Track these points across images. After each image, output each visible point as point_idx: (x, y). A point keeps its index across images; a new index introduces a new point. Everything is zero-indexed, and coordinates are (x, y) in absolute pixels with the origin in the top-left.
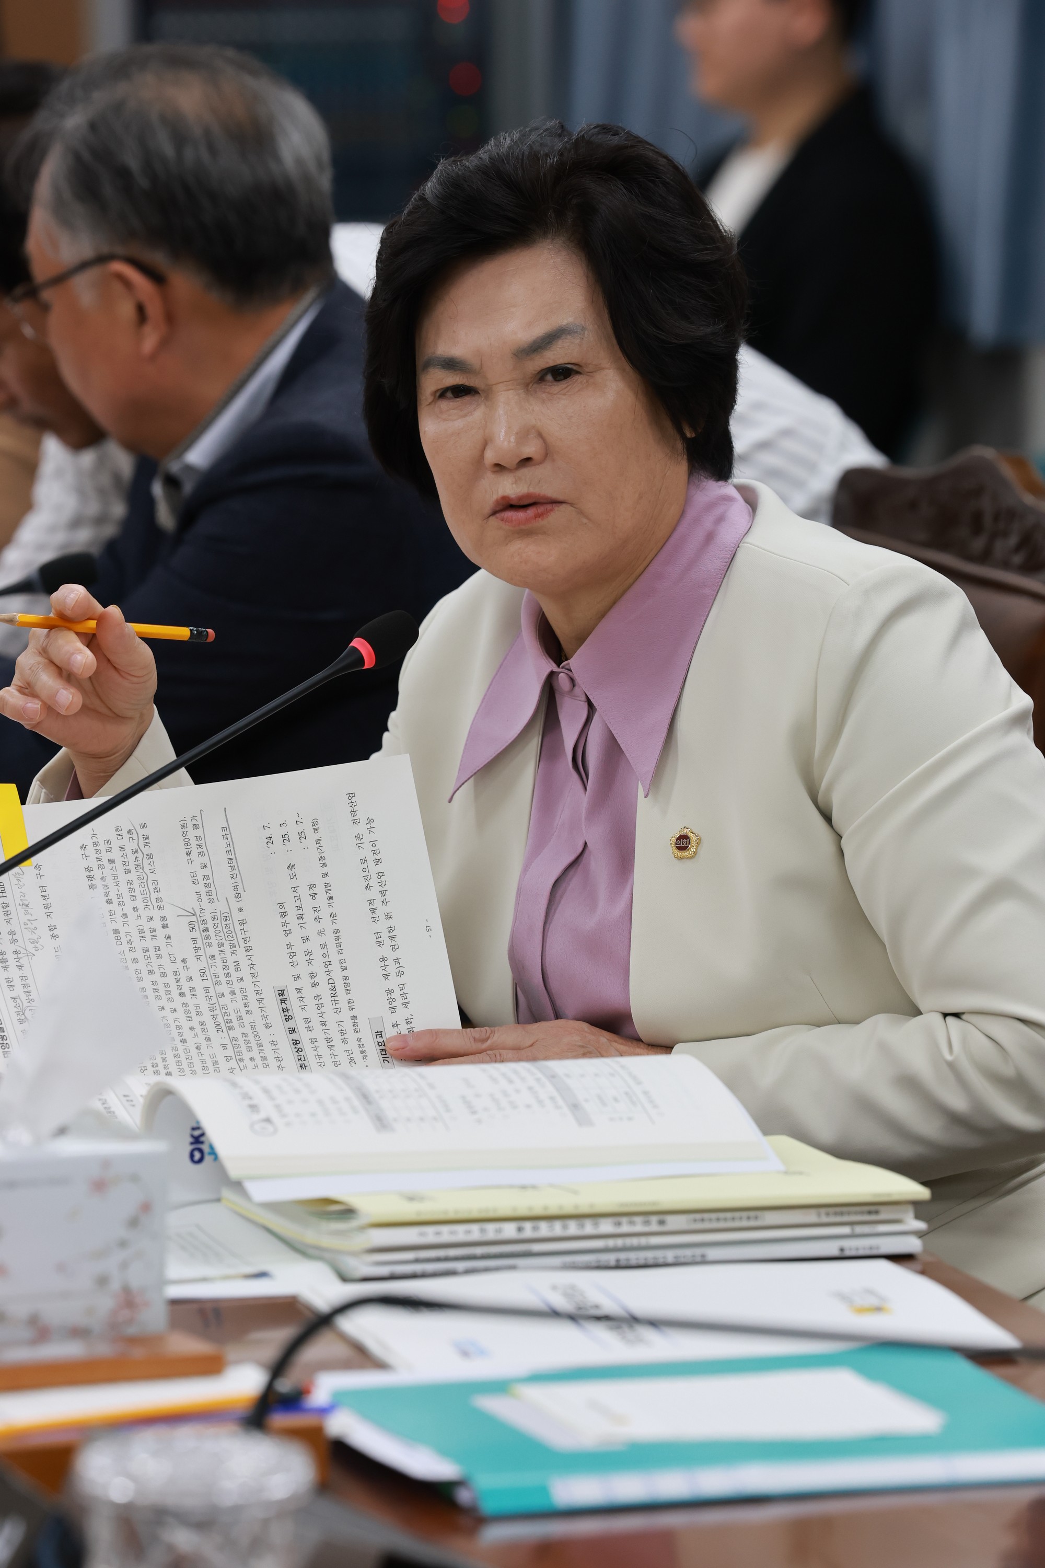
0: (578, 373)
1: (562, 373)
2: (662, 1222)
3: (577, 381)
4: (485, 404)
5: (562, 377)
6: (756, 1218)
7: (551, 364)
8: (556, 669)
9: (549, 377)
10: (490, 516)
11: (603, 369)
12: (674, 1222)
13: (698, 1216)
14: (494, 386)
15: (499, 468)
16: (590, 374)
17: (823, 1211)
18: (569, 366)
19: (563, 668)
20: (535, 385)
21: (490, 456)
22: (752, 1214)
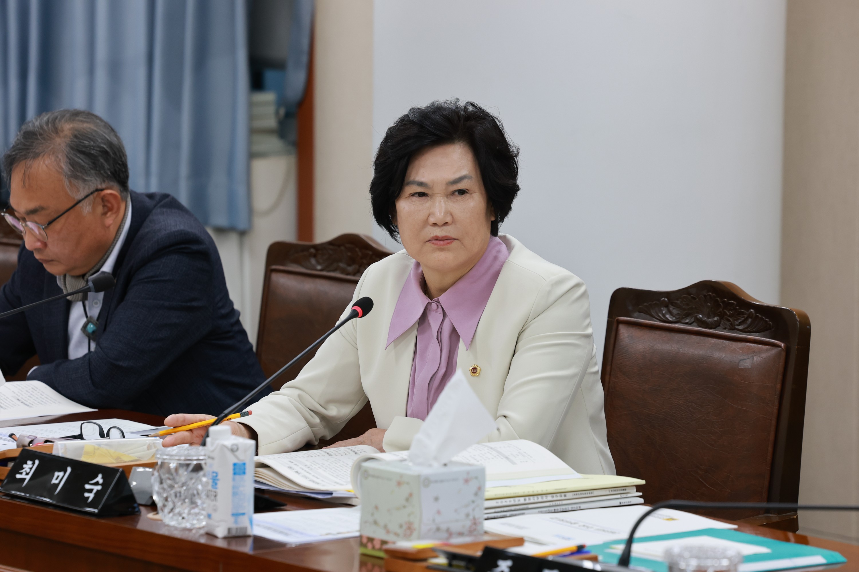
0: (467, 193)
1: (462, 192)
2: (565, 496)
3: (467, 196)
4: (431, 201)
5: (461, 194)
6: (592, 493)
7: (460, 188)
8: (430, 301)
9: (457, 193)
10: (426, 242)
11: (476, 193)
12: (569, 495)
13: (575, 493)
14: (436, 194)
15: (435, 224)
16: (471, 194)
17: (611, 489)
18: (466, 190)
19: (433, 301)
20: (451, 196)
21: (432, 220)
22: (591, 491)
